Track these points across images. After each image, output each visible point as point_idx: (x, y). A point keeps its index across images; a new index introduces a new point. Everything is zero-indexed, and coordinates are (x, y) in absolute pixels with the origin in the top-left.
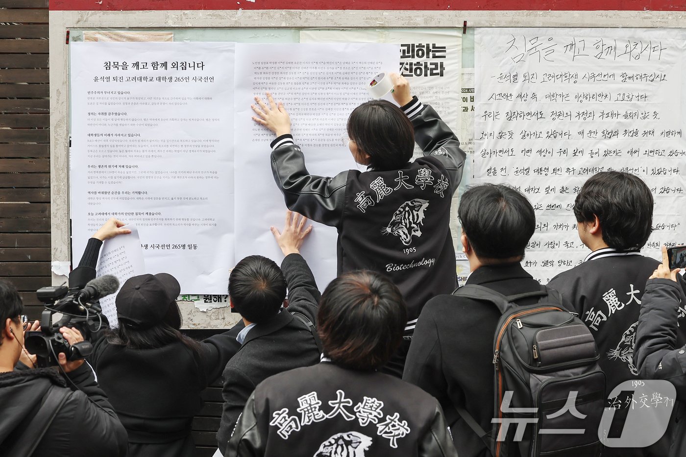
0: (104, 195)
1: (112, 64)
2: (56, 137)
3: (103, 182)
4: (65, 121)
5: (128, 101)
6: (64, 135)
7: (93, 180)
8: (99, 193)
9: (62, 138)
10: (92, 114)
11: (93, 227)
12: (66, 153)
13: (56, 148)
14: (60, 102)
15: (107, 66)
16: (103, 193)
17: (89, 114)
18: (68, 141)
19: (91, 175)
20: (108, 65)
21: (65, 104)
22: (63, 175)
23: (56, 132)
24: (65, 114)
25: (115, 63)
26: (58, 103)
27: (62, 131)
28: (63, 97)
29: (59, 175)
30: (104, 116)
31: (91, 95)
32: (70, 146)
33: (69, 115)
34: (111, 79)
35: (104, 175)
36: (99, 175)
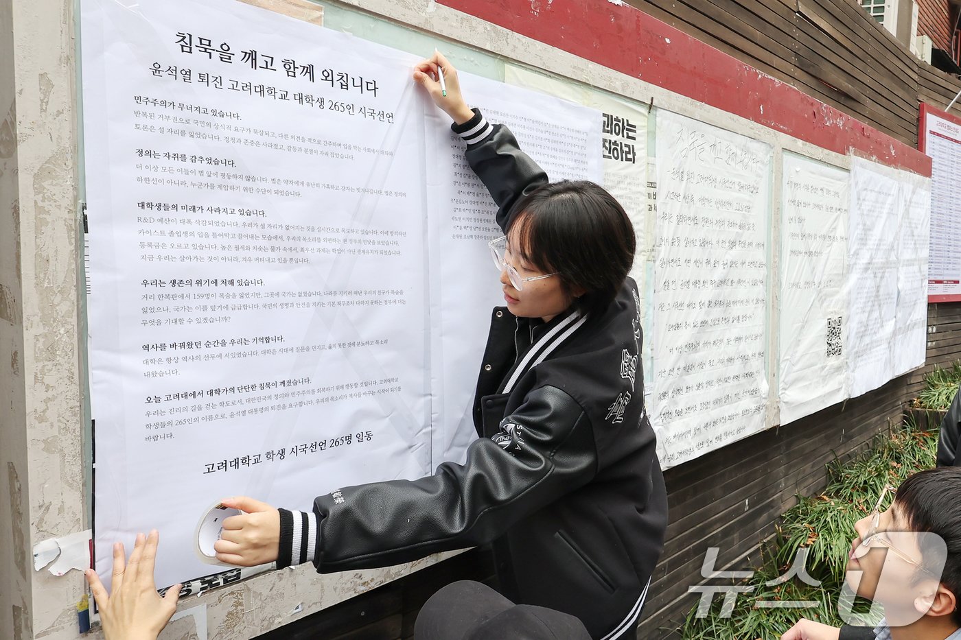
0: (186, 352)
1: (196, 41)
2: (40, 204)
3: (182, 321)
4: (70, 163)
5: (238, 135)
6: (67, 202)
7: (155, 316)
8: (174, 346)
9: (59, 207)
10: (149, 153)
11: (160, 432)
12: (72, 247)
13: (38, 232)
14: (52, 108)
15: (182, 43)
16: (182, 345)
17: (140, 152)
18: (80, 216)
19: (149, 303)
20: (187, 40)
21: (66, 115)
22: (66, 307)
23: (39, 190)
24: (66, 143)
25: (203, 42)
26: (43, 110)
27: (61, 189)
28: (60, 98)
29: (53, 306)
30: (178, 164)
31: (142, 107)
32: (86, 232)
33: (77, 148)
34: (195, 77)
35: (185, 302)
36: (171, 304)
